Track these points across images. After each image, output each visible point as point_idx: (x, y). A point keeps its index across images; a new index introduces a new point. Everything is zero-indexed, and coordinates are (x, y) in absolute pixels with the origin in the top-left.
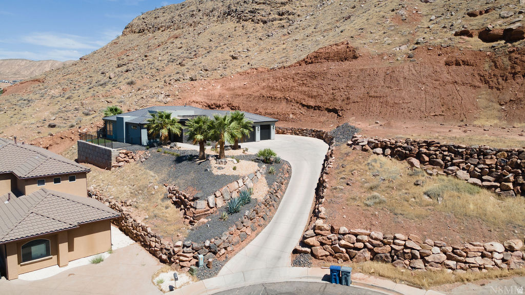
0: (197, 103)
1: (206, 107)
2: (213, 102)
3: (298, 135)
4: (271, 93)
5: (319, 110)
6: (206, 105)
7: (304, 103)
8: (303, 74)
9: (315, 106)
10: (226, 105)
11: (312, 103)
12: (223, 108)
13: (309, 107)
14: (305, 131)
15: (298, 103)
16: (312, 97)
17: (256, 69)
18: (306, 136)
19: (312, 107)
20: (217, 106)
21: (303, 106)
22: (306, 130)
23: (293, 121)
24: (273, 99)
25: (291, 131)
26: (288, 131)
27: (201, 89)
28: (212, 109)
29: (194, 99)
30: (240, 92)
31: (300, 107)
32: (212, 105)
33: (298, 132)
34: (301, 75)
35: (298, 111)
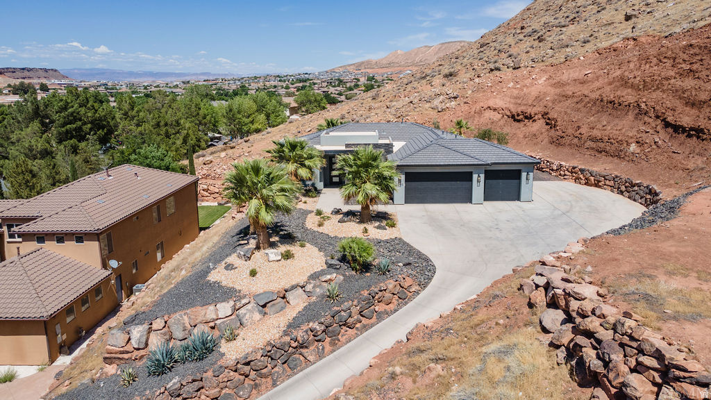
0: (495, 110)
1: (509, 117)
2: (519, 110)
3: (622, 193)
4: (619, 93)
5: (698, 137)
6: (509, 114)
7: (670, 119)
8: (700, 48)
9: (692, 129)
10: (540, 116)
11: (686, 121)
12: (534, 121)
13: (677, 129)
14: (636, 188)
15: (657, 117)
16: (693, 105)
17: (635, 39)
18: (635, 200)
19: (684, 130)
20: (526, 118)
21: (667, 125)
22: (639, 185)
23: (632, 159)
24: (614, 106)
25: (612, 183)
26: (607, 182)
27: (511, 85)
28: (519, 121)
29: (491, 103)
30: (569, 90)
31: (659, 128)
32: (518, 115)
33: (623, 188)
34: (697, 50)
35: (648, 139)
